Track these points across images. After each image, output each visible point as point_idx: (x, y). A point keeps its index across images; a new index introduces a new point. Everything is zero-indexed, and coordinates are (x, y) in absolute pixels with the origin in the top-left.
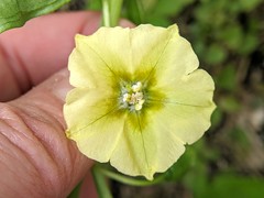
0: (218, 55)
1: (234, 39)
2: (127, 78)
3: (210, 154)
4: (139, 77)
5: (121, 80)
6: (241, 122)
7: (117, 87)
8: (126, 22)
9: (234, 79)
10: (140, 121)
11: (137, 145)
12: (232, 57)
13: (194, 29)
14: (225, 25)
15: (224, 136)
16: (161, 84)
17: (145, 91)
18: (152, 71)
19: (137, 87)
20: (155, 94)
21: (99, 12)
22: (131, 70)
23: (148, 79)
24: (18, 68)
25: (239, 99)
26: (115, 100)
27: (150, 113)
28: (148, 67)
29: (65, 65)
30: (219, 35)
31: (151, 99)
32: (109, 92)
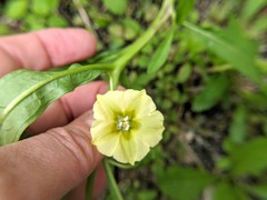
0: (167, 105)
1: (176, 97)
2: (121, 115)
3: (165, 155)
4: (127, 114)
5: (118, 115)
6: (180, 138)
7: (116, 119)
8: (120, 87)
9: (176, 116)
10: (127, 135)
11: (126, 148)
12: (175, 106)
13: (156, 91)
14: (171, 90)
15: (172, 146)
16: (138, 117)
17: (130, 121)
18: (134, 111)
19: (126, 119)
20: (135, 122)
21: (108, 82)
22: (123, 111)
23: (132, 115)
24: (66, 108)
25: (179, 127)
26: (115, 125)
27: (132, 131)
28: (131, 109)
29: (92, 107)
30: (168, 94)
31: (133, 125)
32: (112, 121)
